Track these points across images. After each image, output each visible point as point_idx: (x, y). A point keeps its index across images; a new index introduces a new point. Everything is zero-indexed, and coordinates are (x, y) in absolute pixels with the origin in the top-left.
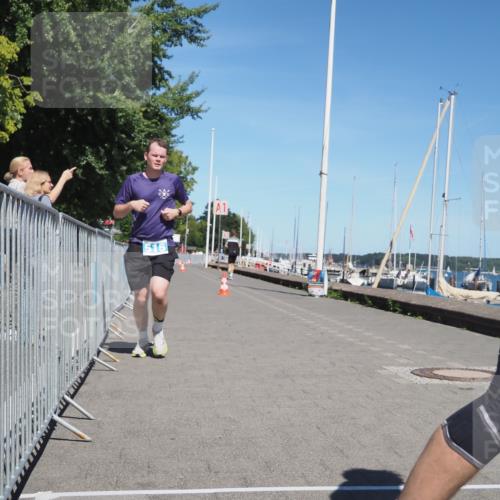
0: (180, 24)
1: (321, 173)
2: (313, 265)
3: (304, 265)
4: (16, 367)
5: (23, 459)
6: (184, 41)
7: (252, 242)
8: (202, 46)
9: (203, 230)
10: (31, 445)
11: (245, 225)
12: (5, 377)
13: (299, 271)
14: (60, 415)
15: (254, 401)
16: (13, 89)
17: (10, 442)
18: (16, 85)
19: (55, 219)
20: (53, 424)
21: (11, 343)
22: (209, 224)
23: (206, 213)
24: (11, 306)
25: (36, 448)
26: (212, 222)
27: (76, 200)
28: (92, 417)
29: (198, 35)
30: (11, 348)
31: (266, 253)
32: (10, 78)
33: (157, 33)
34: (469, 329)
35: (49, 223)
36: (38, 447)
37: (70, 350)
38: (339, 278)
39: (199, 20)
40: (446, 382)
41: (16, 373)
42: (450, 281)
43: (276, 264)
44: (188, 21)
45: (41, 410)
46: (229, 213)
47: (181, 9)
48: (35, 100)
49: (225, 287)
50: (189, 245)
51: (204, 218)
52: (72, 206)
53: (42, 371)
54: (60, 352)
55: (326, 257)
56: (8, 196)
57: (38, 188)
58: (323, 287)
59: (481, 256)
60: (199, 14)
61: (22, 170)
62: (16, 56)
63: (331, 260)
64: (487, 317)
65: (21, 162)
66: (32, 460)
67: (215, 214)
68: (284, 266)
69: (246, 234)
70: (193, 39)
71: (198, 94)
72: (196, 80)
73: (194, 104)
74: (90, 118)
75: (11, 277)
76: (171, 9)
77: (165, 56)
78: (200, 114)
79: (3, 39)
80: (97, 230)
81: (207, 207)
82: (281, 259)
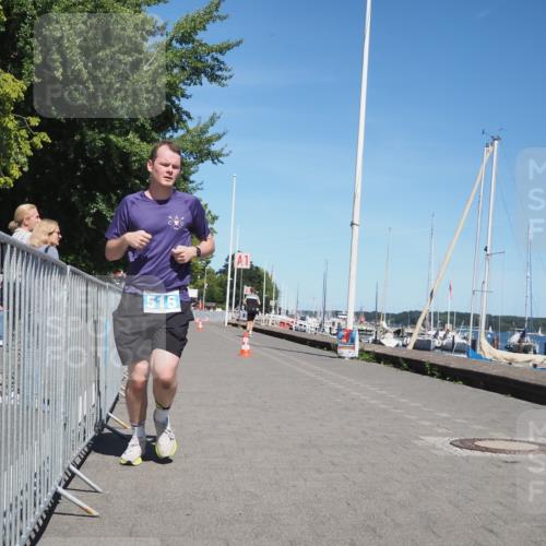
0: (200, 61)
1: (352, 224)
2: (343, 323)
3: (334, 324)
4: (18, 435)
5: (23, 536)
6: (204, 80)
7: (276, 298)
8: (224, 85)
9: (223, 285)
10: (32, 520)
11: (269, 280)
12: (6, 446)
13: (327, 330)
14: (65, 487)
15: (277, 473)
16: (19, 130)
17: (10, 517)
18: (22, 125)
19: (62, 272)
20: (57, 496)
21: (12, 407)
22: (229, 279)
23: (226, 266)
24: (13, 367)
25: (38, 524)
26: (232, 276)
27: (85, 251)
28: (100, 490)
29: (219, 73)
30: (12, 414)
31: (292, 309)
32: (16, 119)
33: (176, 71)
34: (513, 396)
35: (55, 277)
36: (41, 522)
37: (77, 415)
38: (371, 339)
39: (220, 57)
40: (489, 454)
41: (18, 439)
42: (493, 343)
43: (302, 322)
44: (209, 58)
45: (44, 482)
46: (252, 266)
47: (201, 45)
48: (43, 142)
49: (246, 347)
50: (207, 301)
51: (224, 272)
52: (80, 258)
53: (46, 438)
54: (66, 419)
55: (357, 314)
56: (12, 247)
57: (45, 237)
58: (354, 348)
59: (528, 316)
60: (221, 51)
61: (28, 219)
62: (22, 95)
63: (363, 319)
64: (533, 382)
65: (27, 210)
66: (33, 536)
67: (236, 266)
68: (311, 324)
69: (269, 290)
70: (213, 78)
71: (219, 137)
72: (218, 122)
73: (215, 147)
74: (101, 162)
75: (13, 335)
76: (190, 45)
77: (183, 96)
78: (220, 159)
79: (9, 76)
80: (107, 284)
81: (227, 260)
82: (308, 317)
